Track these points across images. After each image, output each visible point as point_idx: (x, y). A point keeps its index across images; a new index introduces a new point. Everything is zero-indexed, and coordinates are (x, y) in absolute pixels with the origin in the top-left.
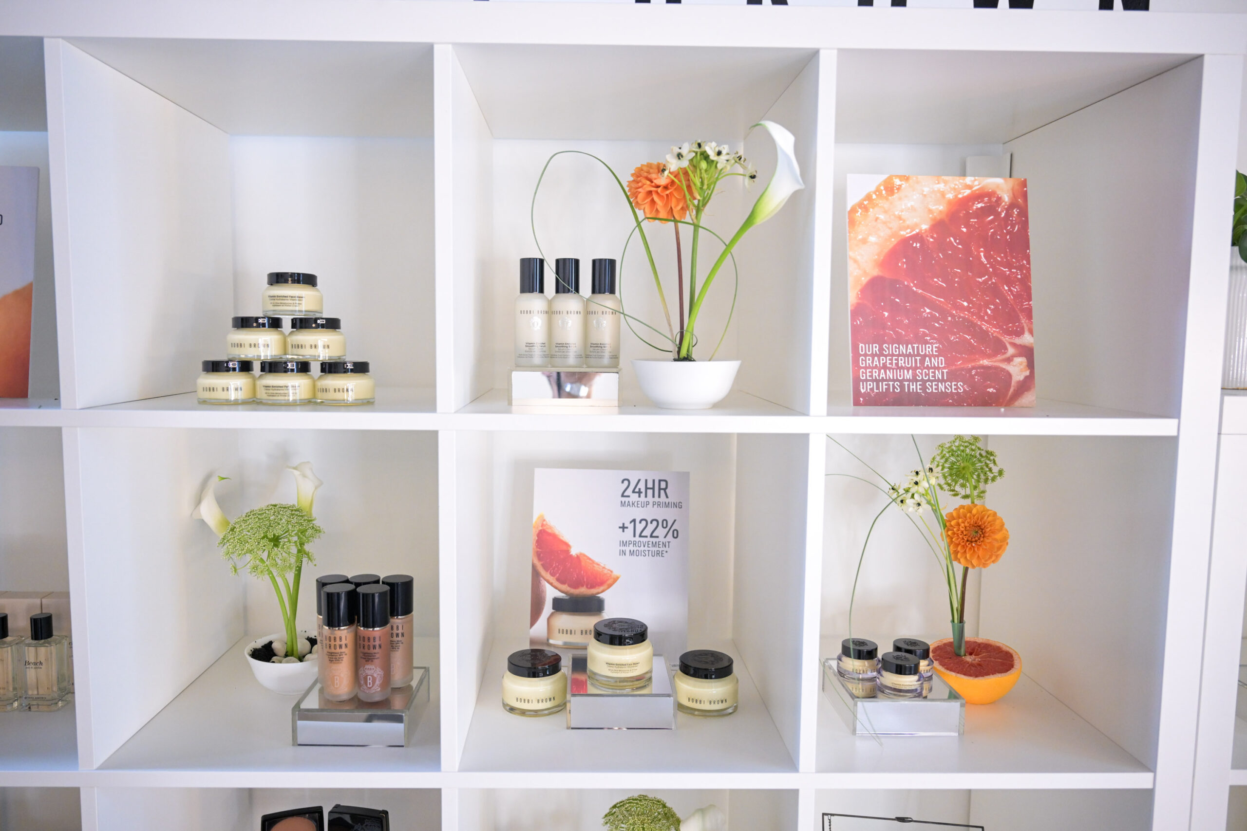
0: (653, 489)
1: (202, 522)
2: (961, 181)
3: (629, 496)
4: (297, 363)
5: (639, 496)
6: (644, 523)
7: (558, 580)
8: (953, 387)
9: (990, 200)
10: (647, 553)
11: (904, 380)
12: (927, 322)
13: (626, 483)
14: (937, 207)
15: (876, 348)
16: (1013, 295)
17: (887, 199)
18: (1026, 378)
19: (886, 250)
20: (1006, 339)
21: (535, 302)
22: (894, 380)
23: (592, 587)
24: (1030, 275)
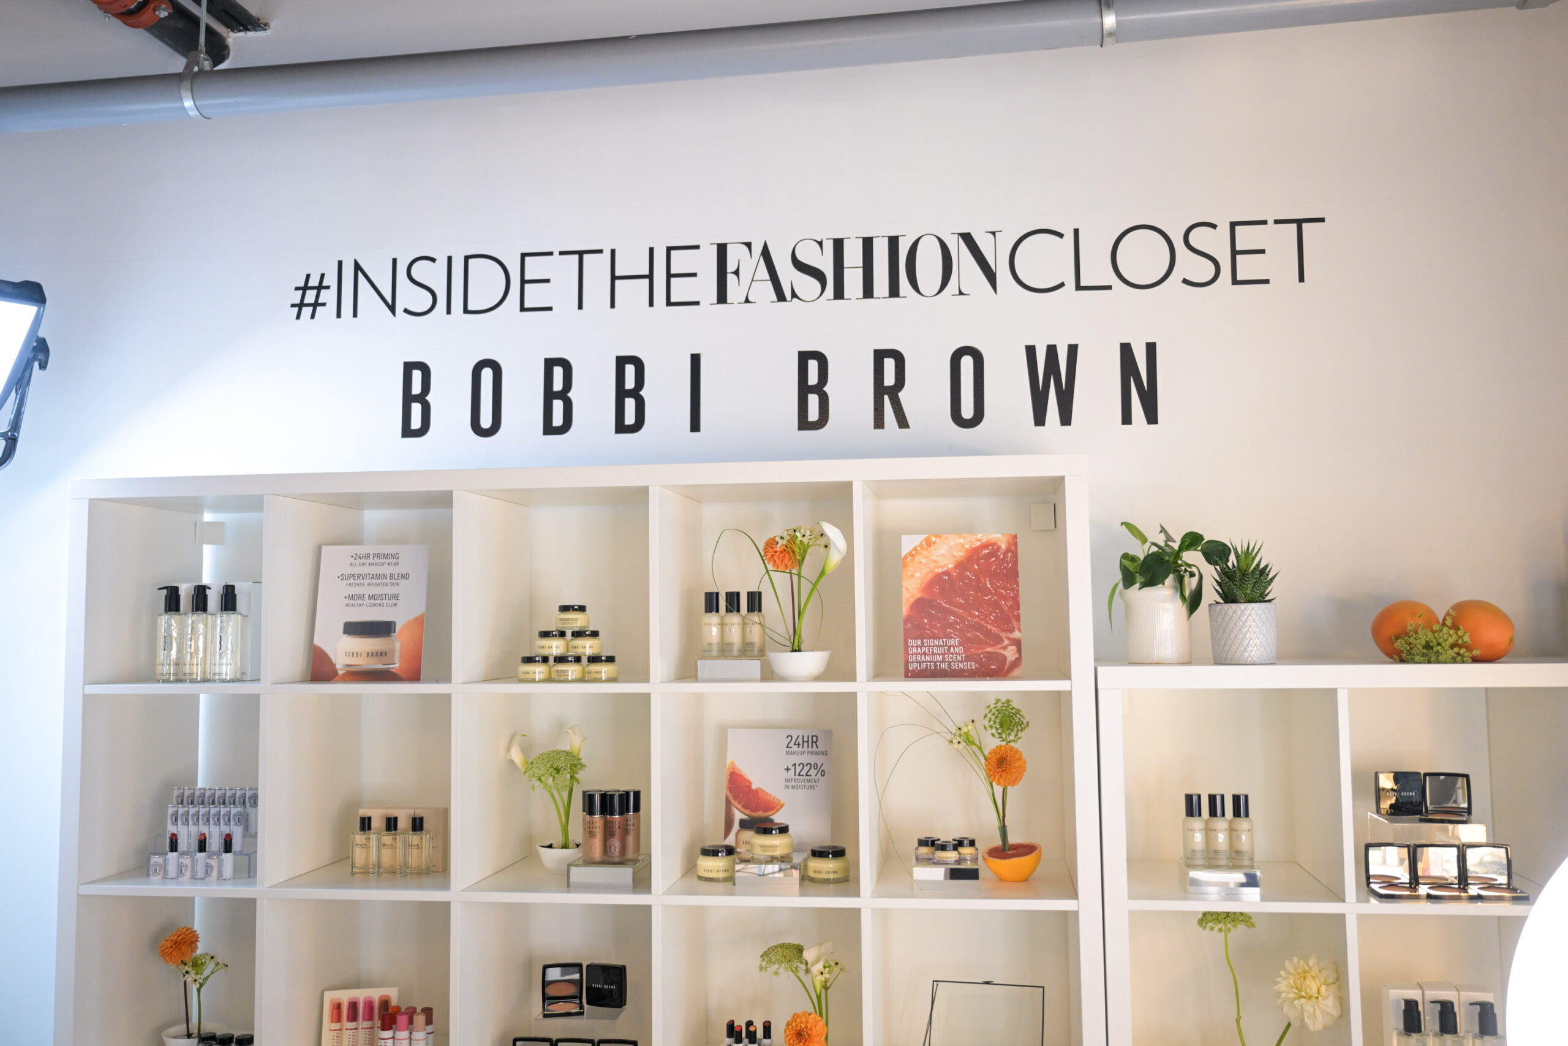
0: (808, 742)
1: (512, 762)
2: (975, 537)
3: (791, 747)
4: (574, 657)
5: (799, 747)
6: (801, 766)
7: (743, 806)
8: (969, 665)
9: (993, 548)
10: (803, 787)
11: (937, 661)
12: (952, 625)
13: (790, 738)
14: (959, 553)
15: (919, 642)
16: (1007, 607)
17: (927, 550)
18: (1016, 659)
19: (926, 582)
20: (1003, 635)
21: (713, 619)
22: (931, 662)
23: (766, 811)
24: (1019, 594)
